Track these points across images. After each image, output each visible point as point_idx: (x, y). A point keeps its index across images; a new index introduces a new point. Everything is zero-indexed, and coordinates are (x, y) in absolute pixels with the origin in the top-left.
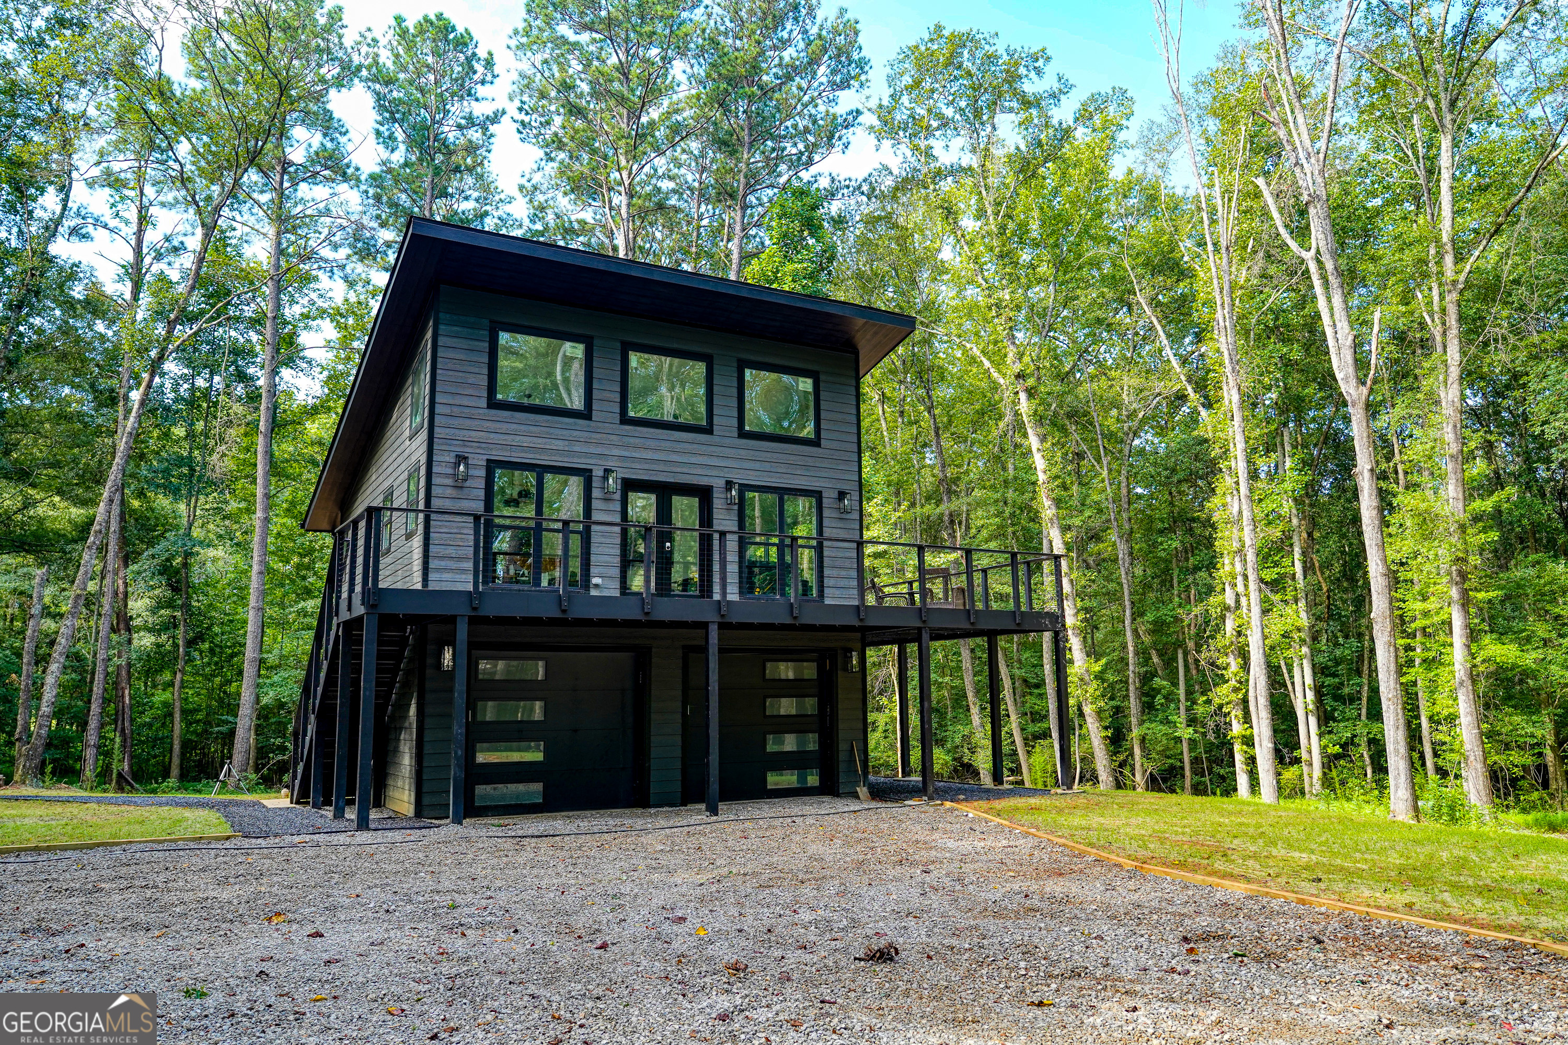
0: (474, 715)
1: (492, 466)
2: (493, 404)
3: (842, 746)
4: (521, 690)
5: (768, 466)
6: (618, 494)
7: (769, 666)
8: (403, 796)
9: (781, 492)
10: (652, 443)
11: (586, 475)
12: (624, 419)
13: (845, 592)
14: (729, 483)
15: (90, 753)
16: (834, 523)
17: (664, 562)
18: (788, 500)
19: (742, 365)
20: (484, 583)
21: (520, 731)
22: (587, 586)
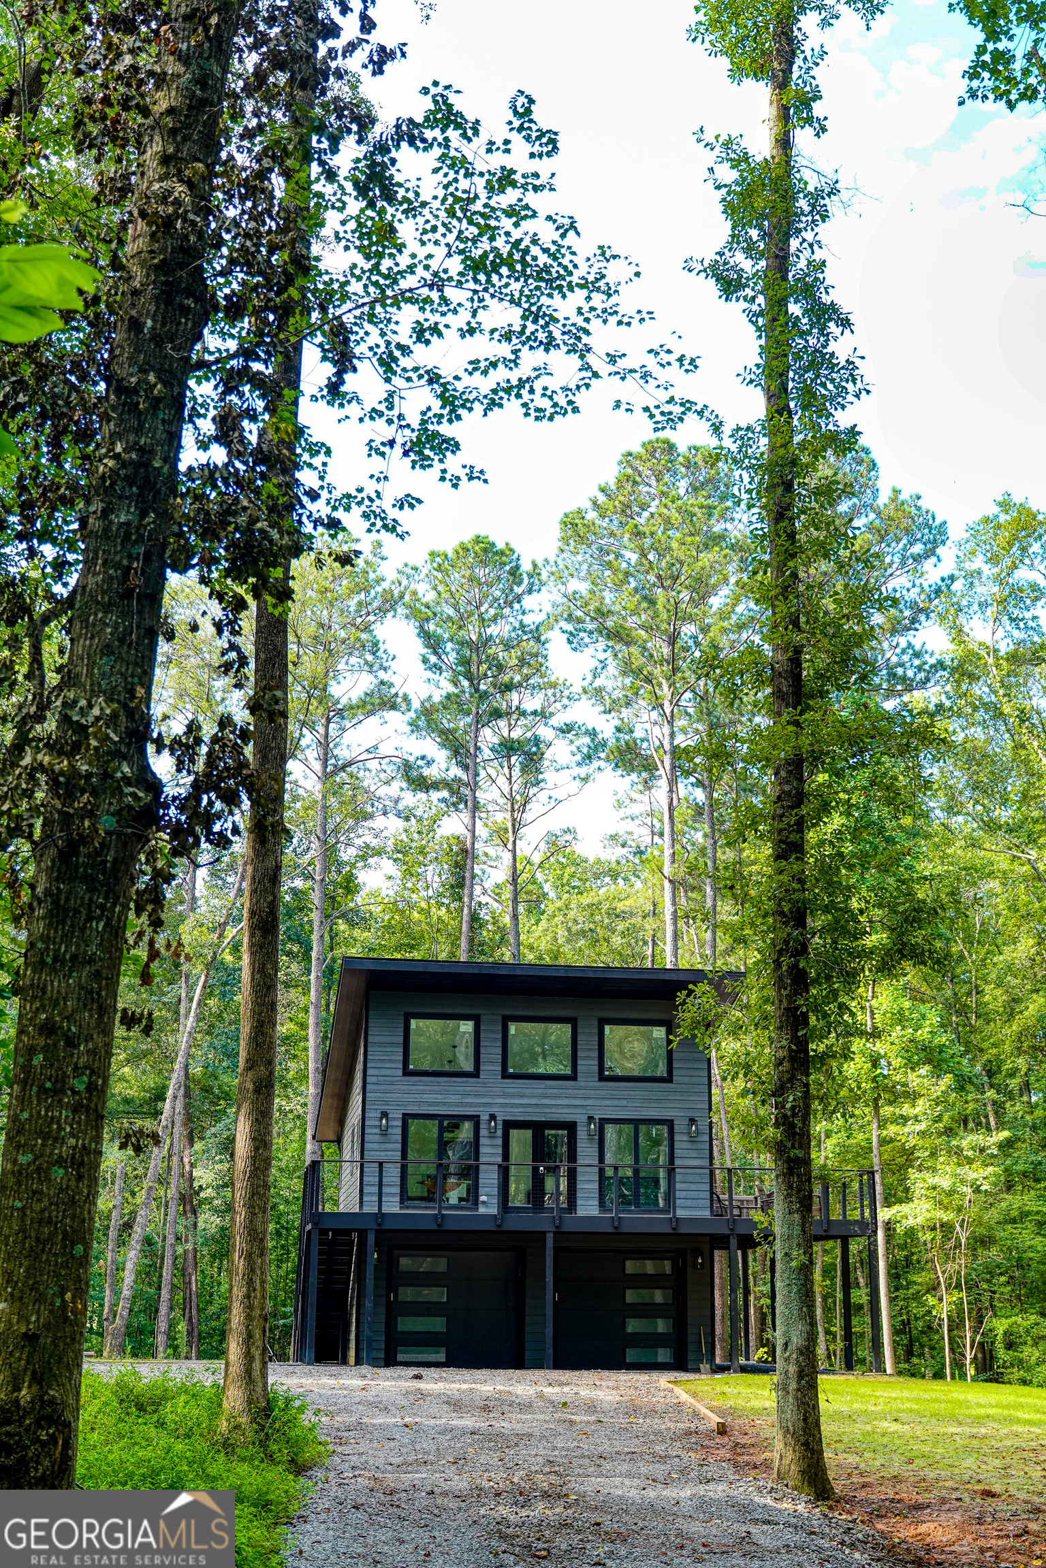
0: (396, 1296)
1: (406, 1118)
2: (407, 1072)
3: (691, 1330)
4: (429, 1279)
5: (625, 1103)
6: (500, 1133)
7: (628, 1263)
8: (352, 1353)
9: (636, 1123)
10: (527, 1091)
11: (475, 1120)
12: (505, 1075)
13: (695, 1203)
14: (591, 1118)
15: (161, 1339)
16: (685, 1145)
17: (538, 1182)
18: (643, 1128)
19: (602, 1023)
20: (402, 1202)
21: (429, 1309)
22: (476, 1203)
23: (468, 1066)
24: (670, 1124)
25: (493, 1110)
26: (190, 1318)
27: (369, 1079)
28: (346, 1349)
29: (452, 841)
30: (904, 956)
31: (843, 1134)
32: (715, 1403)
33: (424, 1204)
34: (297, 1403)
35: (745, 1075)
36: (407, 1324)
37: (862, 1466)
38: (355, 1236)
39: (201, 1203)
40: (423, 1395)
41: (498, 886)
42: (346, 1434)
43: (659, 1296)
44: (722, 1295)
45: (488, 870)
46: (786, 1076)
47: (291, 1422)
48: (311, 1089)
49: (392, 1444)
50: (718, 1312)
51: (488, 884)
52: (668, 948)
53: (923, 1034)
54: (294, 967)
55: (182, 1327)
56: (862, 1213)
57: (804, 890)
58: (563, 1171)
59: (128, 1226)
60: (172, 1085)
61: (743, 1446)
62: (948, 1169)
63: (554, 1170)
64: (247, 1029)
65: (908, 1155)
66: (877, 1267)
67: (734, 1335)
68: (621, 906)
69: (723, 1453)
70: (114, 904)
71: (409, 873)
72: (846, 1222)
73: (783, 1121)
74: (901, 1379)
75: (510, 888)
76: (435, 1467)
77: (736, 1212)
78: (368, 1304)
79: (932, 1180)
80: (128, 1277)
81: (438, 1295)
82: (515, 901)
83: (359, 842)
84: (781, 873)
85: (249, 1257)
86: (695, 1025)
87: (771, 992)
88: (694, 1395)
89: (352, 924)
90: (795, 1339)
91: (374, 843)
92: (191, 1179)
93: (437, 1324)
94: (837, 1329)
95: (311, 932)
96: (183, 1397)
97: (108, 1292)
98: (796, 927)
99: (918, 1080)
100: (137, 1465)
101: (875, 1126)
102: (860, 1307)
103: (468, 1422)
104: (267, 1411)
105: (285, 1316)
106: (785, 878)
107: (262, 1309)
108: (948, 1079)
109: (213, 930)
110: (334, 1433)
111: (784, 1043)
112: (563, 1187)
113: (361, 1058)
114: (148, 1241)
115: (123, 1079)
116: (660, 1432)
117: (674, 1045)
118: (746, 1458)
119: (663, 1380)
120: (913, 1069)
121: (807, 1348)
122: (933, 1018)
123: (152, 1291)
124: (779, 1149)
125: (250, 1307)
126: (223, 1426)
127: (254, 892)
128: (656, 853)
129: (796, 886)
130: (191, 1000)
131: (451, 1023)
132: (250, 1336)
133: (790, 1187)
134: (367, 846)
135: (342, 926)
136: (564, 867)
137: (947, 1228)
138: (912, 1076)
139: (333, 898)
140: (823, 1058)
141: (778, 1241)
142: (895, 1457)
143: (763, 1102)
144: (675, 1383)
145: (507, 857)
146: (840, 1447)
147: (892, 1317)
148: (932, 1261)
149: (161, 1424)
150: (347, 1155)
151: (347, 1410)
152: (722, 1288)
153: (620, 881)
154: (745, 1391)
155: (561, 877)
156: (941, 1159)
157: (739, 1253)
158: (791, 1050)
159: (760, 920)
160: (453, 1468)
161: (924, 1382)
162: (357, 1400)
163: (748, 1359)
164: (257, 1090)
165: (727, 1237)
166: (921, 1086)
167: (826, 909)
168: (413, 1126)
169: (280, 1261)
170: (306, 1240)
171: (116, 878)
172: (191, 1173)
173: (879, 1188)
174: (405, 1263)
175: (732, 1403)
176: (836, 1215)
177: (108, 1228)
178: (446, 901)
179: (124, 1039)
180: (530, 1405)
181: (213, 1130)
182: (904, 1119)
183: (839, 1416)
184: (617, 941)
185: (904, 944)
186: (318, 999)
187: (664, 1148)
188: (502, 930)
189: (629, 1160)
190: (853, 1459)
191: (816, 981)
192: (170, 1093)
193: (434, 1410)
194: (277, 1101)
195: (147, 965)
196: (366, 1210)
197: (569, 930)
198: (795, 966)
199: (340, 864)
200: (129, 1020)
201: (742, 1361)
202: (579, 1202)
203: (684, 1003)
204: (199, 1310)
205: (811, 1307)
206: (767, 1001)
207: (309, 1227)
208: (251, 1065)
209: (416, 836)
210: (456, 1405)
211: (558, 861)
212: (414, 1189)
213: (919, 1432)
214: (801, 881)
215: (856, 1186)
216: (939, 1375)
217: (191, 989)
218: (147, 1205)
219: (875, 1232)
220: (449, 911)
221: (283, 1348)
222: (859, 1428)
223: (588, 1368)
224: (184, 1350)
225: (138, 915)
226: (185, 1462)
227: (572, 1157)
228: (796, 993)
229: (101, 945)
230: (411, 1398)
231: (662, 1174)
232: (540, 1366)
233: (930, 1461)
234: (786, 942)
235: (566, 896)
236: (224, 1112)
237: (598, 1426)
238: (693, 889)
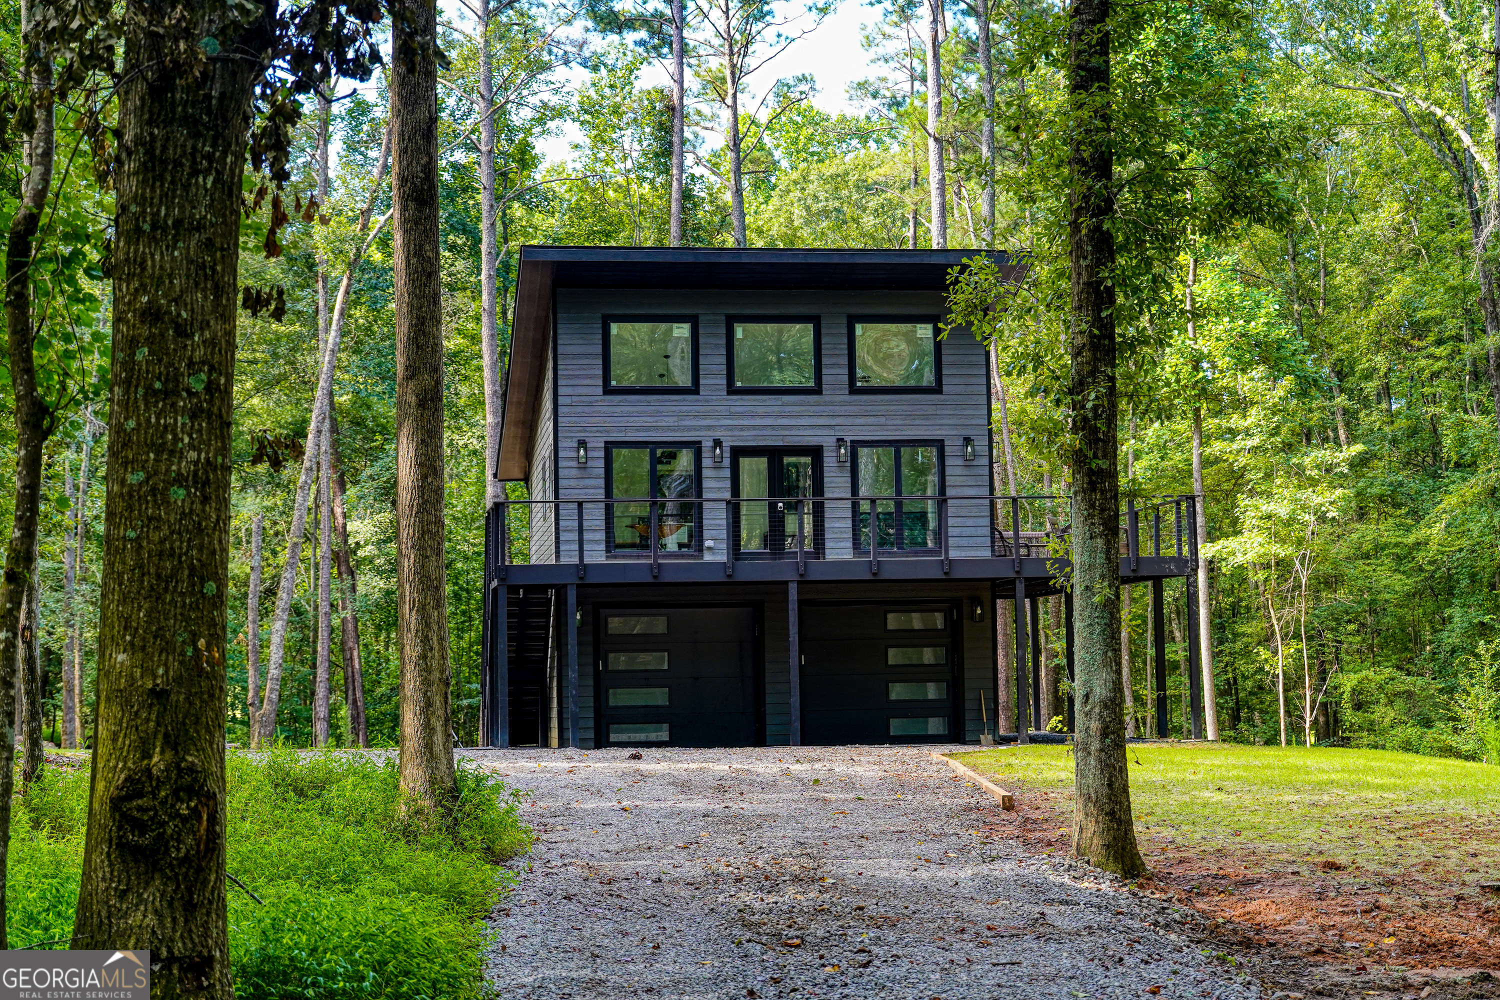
0: (605, 664)
1: (609, 447)
2: (608, 390)
3: (969, 695)
4: (646, 643)
5: (882, 420)
6: (727, 462)
7: (890, 616)
8: (554, 734)
9: (897, 444)
10: (761, 410)
11: (696, 447)
12: (732, 390)
13: (972, 541)
14: (840, 441)
15: (320, 727)
16: (959, 471)
17: (776, 522)
18: (905, 452)
19: (852, 321)
20: (607, 551)
21: (647, 679)
22: (700, 549)
23: (683, 379)
24: (940, 445)
25: (718, 434)
26: (355, 701)
27: (561, 400)
28: (546, 729)
29: (654, 96)
30: (1235, 212)
31: (1156, 455)
32: (999, 777)
33: (634, 552)
34: (491, 783)
35: (1035, 369)
36: (619, 698)
37: (1179, 839)
38: (552, 594)
39: (359, 563)
40: (644, 776)
41: (715, 155)
42: (552, 820)
43: (928, 656)
44: (1006, 655)
45: (702, 133)
46: (1087, 368)
47: (484, 805)
48: (489, 418)
49: (608, 830)
50: (1002, 676)
51: (704, 152)
52: (934, 227)
53: (1257, 326)
54: (460, 265)
55: (344, 712)
56: (1180, 549)
57: (1108, 130)
58: (808, 508)
59: (271, 592)
60: (314, 418)
61: (1035, 822)
62: (1286, 493)
63: (795, 507)
64: (404, 329)
65: (1237, 477)
66: (1197, 614)
67: (1022, 701)
68: (872, 176)
69: (1009, 829)
70: (225, 153)
71: (600, 140)
72: (1159, 560)
73: (1082, 425)
74: (1226, 746)
75: (730, 155)
76: (661, 853)
77: (1023, 551)
78: (572, 675)
79: (1266, 507)
80: (275, 654)
81: (658, 661)
82: (738, 172)
83: (534, 100)
84: (1081, 106)
85: (422, 609)
86: (971, 309)
87: (1066, 263)
88: (974, 768)
89: (530, 208)
90: (1097, 690)
91: (554, 101)
92: (345, 535)
93: (659, 697)
94: (1149, 693)
95: (479, 219)
96: (351, 779)
97: (251, 672)
98: (1098, 178)
99: (1250, 384)
100: (301, 857)
101: (1195, 443)
102: (1176, 666)
103: (699, 804)
104: (454, 792)
105: (470, 696)
106: (1085, 114)
107: (442, 672)
108: (1288, 382)
109: (354, 220)
110: (537, 820)
111: (1084, 326)
112: (808, 528)
113: (550, 374)
114: (296, 611)
115: (251, 412)
116: (933, 808)
117: (944, 335)
118: (1038, 834)
119: (935, 753)
120: (1244, 371)
121: (1113, 700)
122: (1271, 306)
123: (306, 669)
124: (1078, 459)
125: (428, 670)
126: (402, 811)
127: (403, 152)
128: (918, 103)
129: (1098, 123)
130: (331, 310)
131: (663, 326)
132: (429, 704)
133: (1092, 506)
134: (545, 105)
135: (517, 210)
136: (799, 127)
137: (1284, 565)
138: (1242, 379)
139: (504, 175)
140: (1131, 345)
141: (1077, 573)
142: (1219, 829)
143: (1058, 402)
144: (950, 755)
145: (726, 114)
146: (1152, 819)
147: (1215, 676)
148: (1266, 607)
149: (326, 811)
150: (537, 495)
151: (552, 795)
152: (1007, 646)
153: (871, 144)
154: (1036, 762)
155: (795, 142)
156: (1278, 481)
157: (1027, 602)
158: (1092, 336)
159: (1053, 172)
160: (684, 853)
161: (1255, 748)
162: (563, 784)
163: (1038, 728)
164: (421, 404)
165: (1012, 582)
166: (1255, 391)
167: (1137, 154)
168: (621, 456)
169: (461, 630)
170: (491, 599)
171: (225, 120)
172: (344, 526)
173: (1200, 520)
174: (615, 624)
175: (1020, 775)
176: (1147, 549)
177: (246, 595)
178: (649, 175)
179: (250, 362)
180: (775, 783)
181: (368, 471)
182: (1233, 433)
183: (1150, 786)
184: (869, 221)
185: (1236, 197)
186: (492, 305)
187: (932, 479)
188: (721, 209)
189: (890, 492)
190: (1168, 833)
191: (1124, 248)
192: (312, 427)
193: (659, 792)
194: (447, 434)
195: (272, 232)
196: (564, 560)
197: (808, 209)
198: (1098, 228)
199: (511, 130)
200: (255, 302)
201: (1032, 731)
202: (828, 544)
203: (957, 282)
204: (364, 692)
205: (1117, 651)
206: (1061, 275)
207: (494, 584)
208: (412, 372)
209: (607, 91)
210: (684, 786)
211: (791, 120)
212: (623, 534)
213: (1247, 800)
214: (1106, 118)
215: (1171, 518)
216: (1271, 741)
217: (331, 292)
218: (292, 565)
219: (1195, 570)
220: (654, 188)
221: (470, 734)
222: (1174, 801)
223: (843, 743)
224: (349, 737)
225: (257, 167)
226: (357, 852)
227: (818, 488)
228: (1099, 263)
229: (211, 206)
230: (630, 780)
231: (930, 507)
232: (784, 742)
233: (1261, 832)
234: (1086, 198)
235: (803, 165)
236: (381, 448)
237: (859, 804)
238: (966, 149)
